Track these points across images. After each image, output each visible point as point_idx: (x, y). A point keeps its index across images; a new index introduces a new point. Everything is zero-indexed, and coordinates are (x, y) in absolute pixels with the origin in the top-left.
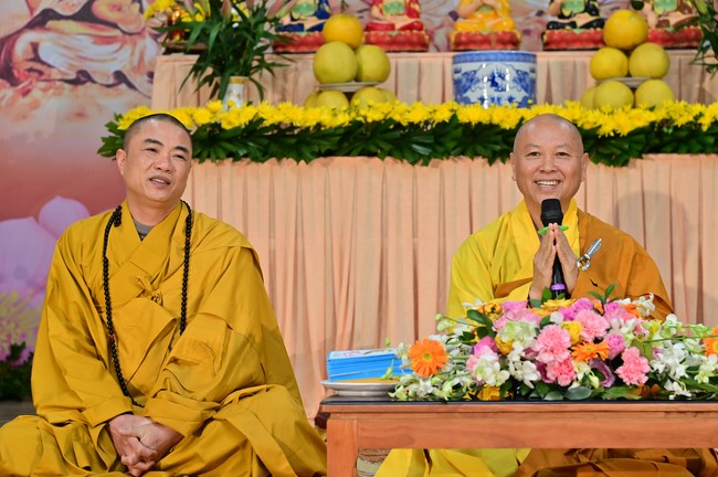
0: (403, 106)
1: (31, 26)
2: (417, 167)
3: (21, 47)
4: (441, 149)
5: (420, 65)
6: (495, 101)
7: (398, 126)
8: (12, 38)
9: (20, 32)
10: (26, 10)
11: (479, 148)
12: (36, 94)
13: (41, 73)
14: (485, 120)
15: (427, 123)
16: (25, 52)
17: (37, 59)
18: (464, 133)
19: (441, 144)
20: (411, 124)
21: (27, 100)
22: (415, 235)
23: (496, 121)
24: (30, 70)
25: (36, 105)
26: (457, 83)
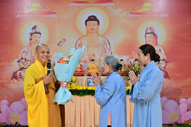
0: (79, 87)
1: (20, 70)
2: (81, 97)
3: (18, 73)
4: (85, 94)
5: (82, 78)
6: (94, 86)
7: (78, 90)
8: (17, 72)
9: (18, 71)
10: (19, 67)
11: (91, 94)
12: (20, 81)
13: (21, 78)
14: (92, 89)
15: (82, 89)
16: (19, 74)
17: (21, 75)
18: (88, 91)
19: (85, 93)
20: (80, 90)
21: (19, 82)
22: (80, 107)
23: (93, 89)
24: (20, 77)
25: (20, 83)
26: (88, 82)
